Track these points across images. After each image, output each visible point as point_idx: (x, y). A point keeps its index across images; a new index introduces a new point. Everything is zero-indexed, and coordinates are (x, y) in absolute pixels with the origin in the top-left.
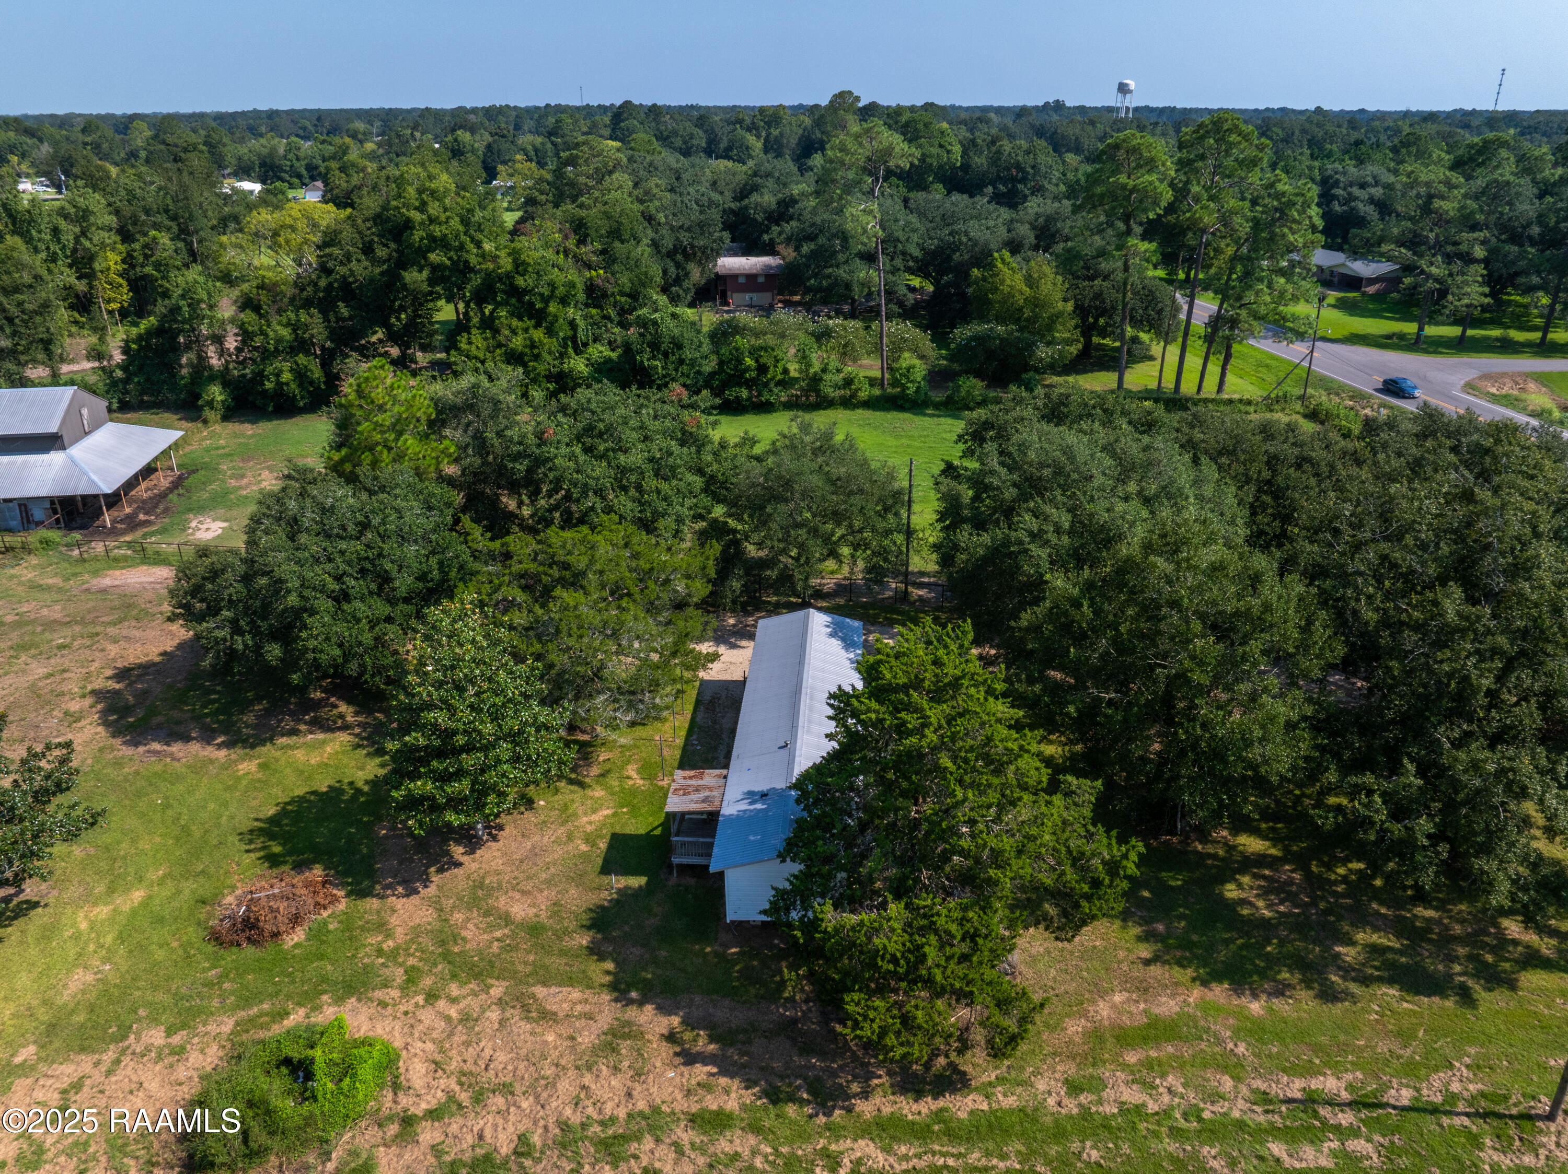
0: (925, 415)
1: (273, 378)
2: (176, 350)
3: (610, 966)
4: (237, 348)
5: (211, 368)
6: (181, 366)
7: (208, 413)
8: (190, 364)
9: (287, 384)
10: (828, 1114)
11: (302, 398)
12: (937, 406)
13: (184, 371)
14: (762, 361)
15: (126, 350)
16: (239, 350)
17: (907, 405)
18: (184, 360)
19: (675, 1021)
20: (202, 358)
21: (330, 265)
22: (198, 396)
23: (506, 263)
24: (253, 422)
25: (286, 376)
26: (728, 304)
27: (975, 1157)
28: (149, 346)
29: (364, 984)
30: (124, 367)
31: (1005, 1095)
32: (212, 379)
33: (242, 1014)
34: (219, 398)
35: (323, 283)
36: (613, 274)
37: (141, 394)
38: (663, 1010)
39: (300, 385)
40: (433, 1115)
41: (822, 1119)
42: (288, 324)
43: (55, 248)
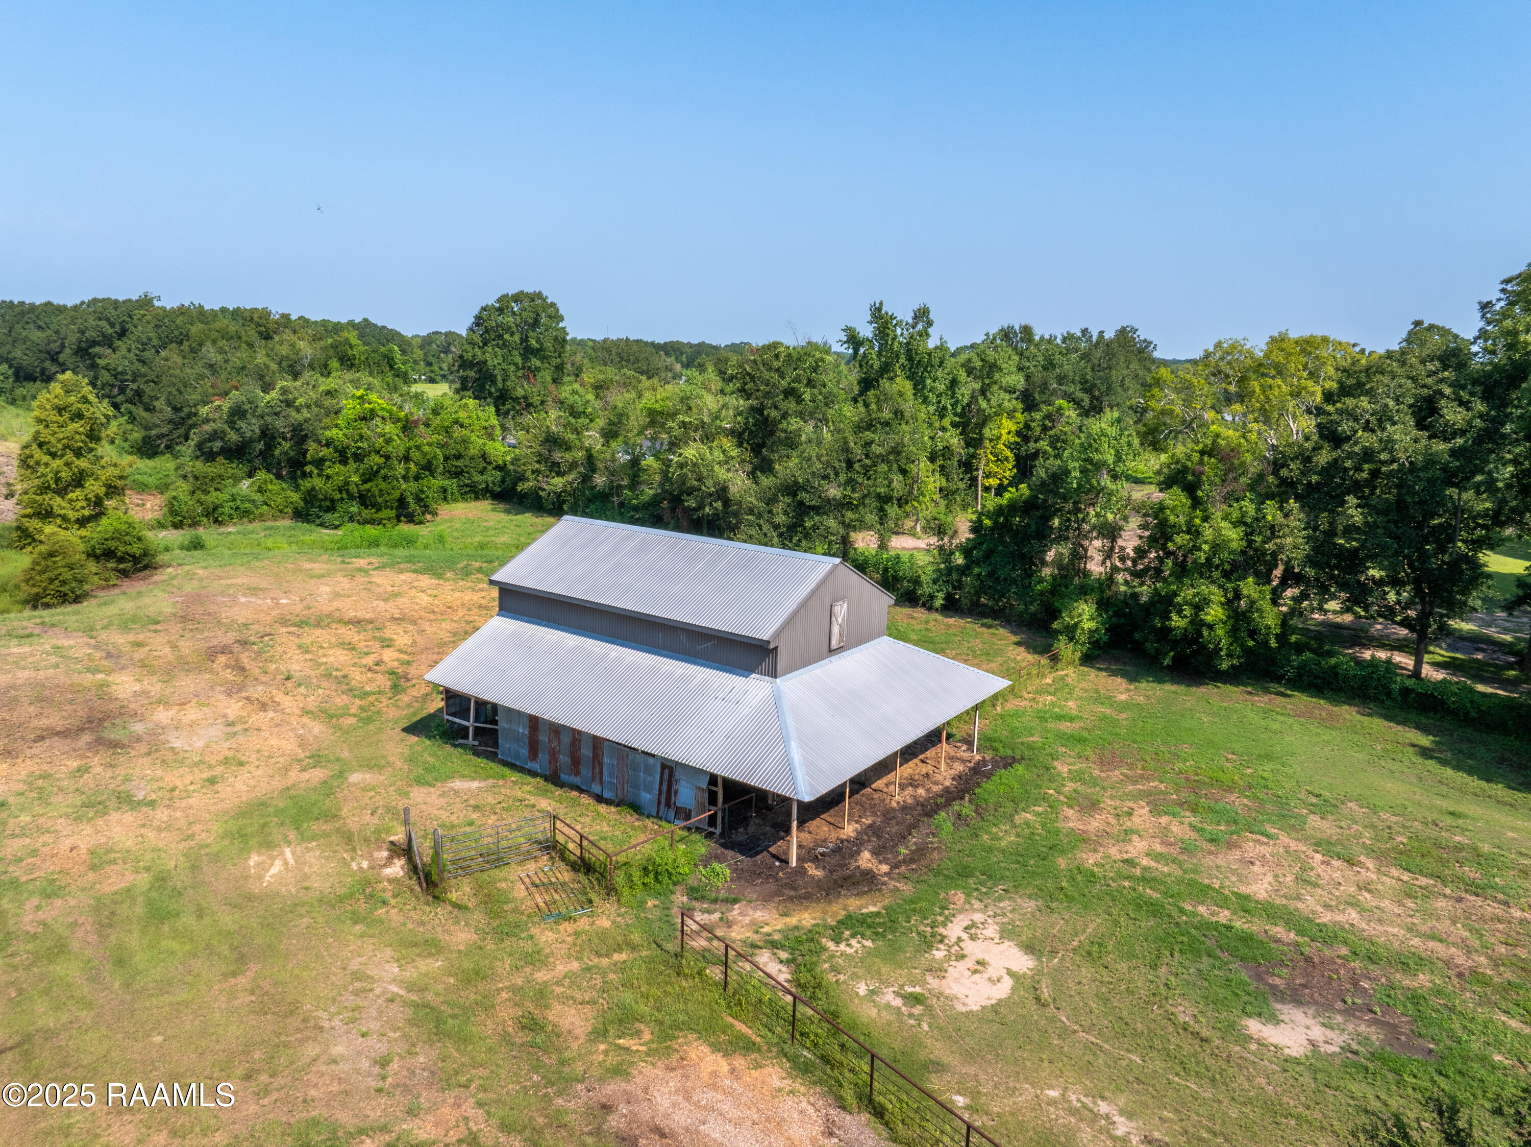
1: (1188, 611)
2: (1043, 535)
4: (1137, 550)
5: (1086, 574)
6: (1044, 563)
7: (1063, 646)
8: (1058, 563)
9: (1211, 627)
11: (1230, 655)
13: (1047, 572)
15: (976, 528)
16: (1141, 553)
18: (1050, 556)
20: (1079, 555)
21: (1345, 427)
22: (1054, 614)
24: (1132, 678)
25: (1214, 613)
28: (1007, 526)
30: (967, 551)
32: (1084, 591)
34: (1088, 625)
35: (1323, 458)
37: (978, 594)
39: (1233, 632)
42: (1240, 522)
43: (946, 402)
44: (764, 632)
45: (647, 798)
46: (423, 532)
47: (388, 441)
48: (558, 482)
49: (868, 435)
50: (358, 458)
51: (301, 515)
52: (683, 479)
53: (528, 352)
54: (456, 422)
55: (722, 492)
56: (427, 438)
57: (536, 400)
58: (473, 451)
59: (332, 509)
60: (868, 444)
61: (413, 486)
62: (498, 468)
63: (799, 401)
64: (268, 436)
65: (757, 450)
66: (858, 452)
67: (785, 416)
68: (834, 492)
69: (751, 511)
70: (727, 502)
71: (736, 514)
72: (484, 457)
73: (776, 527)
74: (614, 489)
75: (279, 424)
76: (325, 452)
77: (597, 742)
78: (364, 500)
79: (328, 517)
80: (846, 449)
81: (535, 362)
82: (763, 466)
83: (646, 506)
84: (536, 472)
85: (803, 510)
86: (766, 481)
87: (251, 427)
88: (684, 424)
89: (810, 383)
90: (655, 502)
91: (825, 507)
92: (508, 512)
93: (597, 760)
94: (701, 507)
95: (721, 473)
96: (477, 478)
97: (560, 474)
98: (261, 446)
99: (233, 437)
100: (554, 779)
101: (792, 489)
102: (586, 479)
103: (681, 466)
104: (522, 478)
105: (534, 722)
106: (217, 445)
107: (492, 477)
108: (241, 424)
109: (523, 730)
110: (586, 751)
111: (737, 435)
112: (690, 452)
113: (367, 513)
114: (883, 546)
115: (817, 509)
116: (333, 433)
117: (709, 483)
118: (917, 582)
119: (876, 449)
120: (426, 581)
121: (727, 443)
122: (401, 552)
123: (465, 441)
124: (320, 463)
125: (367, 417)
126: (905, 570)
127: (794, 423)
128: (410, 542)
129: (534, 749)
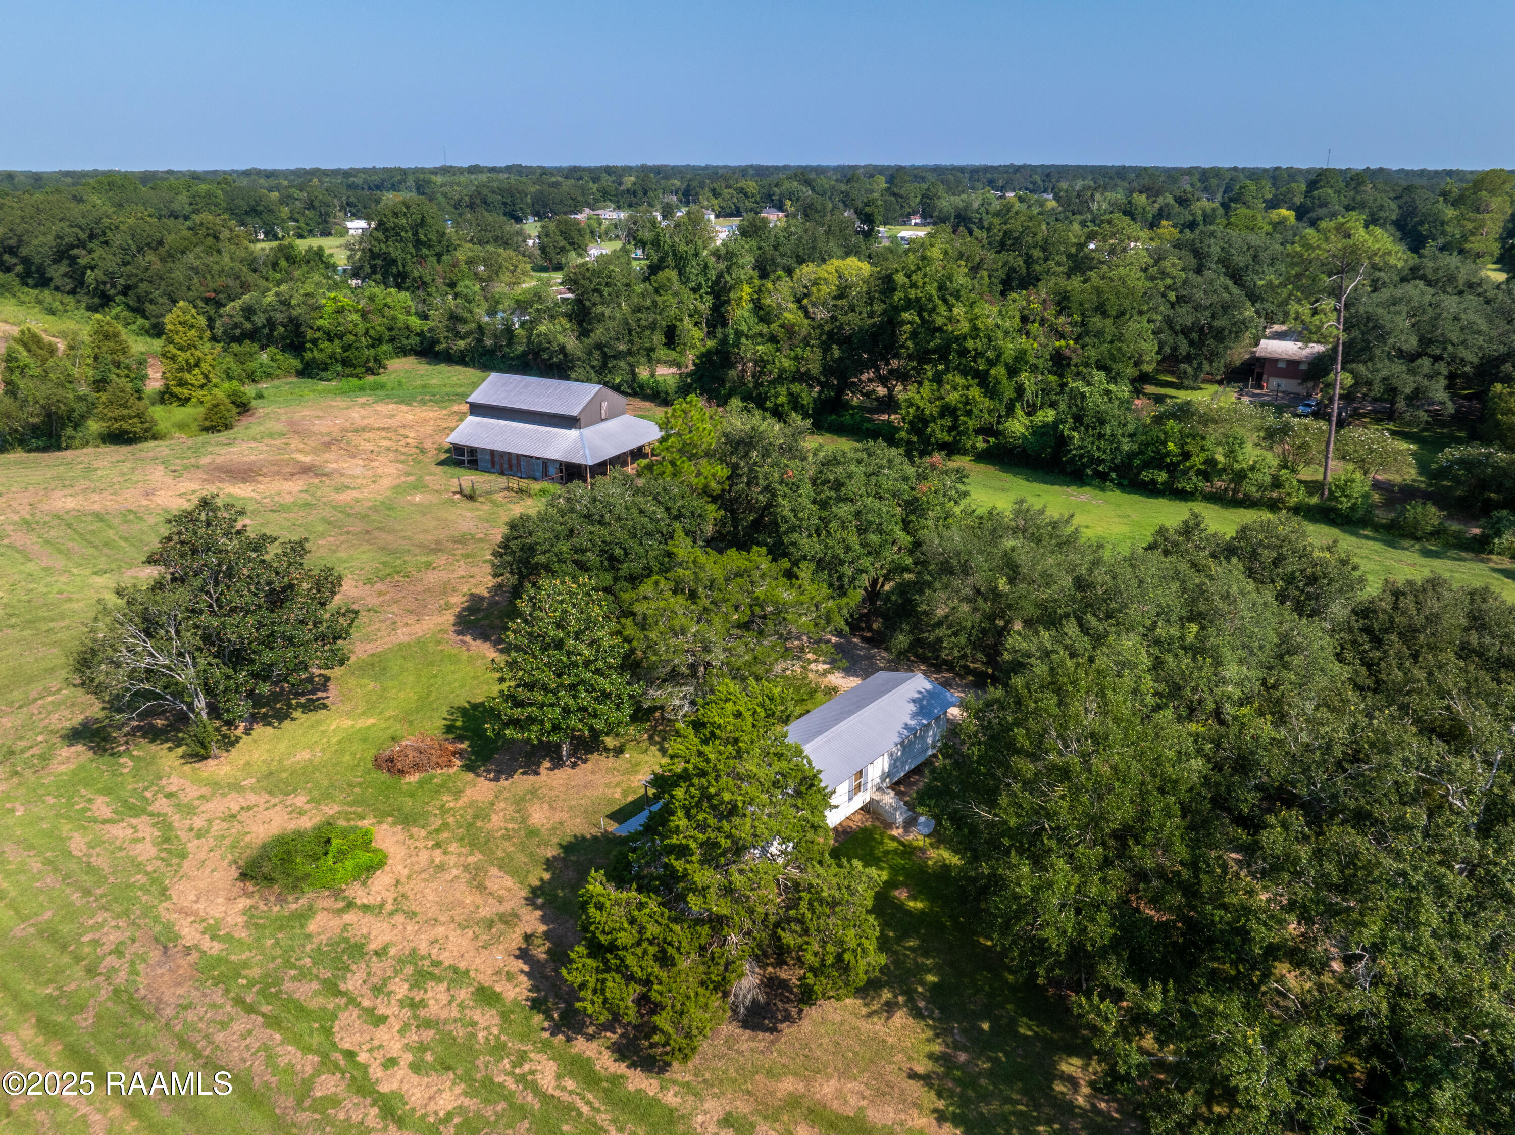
0: (1358, 536)
3: (547, 876)
10: (553, 1034)
12: (1376, 528)
14: (1186, 448)
17: (1339, 521)
19: (543, 928)
23: (964, 327)
26: (1260, 387)
27: (603, 1119)
29: (415, 821)
30: (693, 373)
31: (675, 1095)
33: (346, 808)
36: (1083, 347)
38: (544, 920)
40: (365, 908)
41: (546, 1035)
43: (702, 280)
44: (575, 412)
45: (538, 474)
46: (382, 379)
47: (356, 325)
48: (461, 344)
49: (639, 315)
50: (341, 337)
51: (301, 374)
52: (540, 343)
53: (418, 244)
54: (385, 305)
55: (562, 349)
56: (377, 322)
57: (428, 279)
58: (400, 325)
59: (326, 369)
60: (639, 320)
61: (372, 352)
62: (417, 334)
63: (602, 296)
64: (271, 324)
65: (580, 324)
66: (634, 325)
67: (594, 304)
68: (622, 347)
69: (579, 359)
70: (565, 355)
71: (571, 361)
72: (407, 328)
73: (593, 367)
74: (497, 347)
75: (279, 317)
76: (318, 335)
77: (518, 456)
78: (345, 363)
79: (323, 374)
80: (627, 324)
81: (425, 251)
82: (584, 333)
83: (518, 357)
84: (446, 338)
85: (606, 357)
86: (586, 341)
87: (260, 319)
88: (538, 310)
89: (607, 285)
90: (524, 354)
91: (618, 356)
92: (429, 363)
93: (519, 464)
94: (551, 358)
95: (561, 338)
96: (405, 342)
97: (462, 338)
98: (266, 331)
99: (248, 326)
100: (502, 473)
101: (599, 346)
102: (479, 341)
103: (538, 336)
104: (438, 342)
105: (492, 452)
106: (238, 332)
107: (414, 341)
108: (255, 318)
109: (488, 457)
110: (514, 462)
111: (569, 316)
112: (542, 328)
113: (348, 371)
114: (653, 375)
115: (614, 357)
116: (320, 322)
117: (555, 344)
118: (667, 393)
119: (643, 323)
120: (404, 408)
121: (563, 321)
122: (379, 393)
123: (394, 318)
124: (314, 342)
125: (340, 311)
126: (662, 387)
127: (600, 309)
128: (382, 386)
129: (493, 464)
